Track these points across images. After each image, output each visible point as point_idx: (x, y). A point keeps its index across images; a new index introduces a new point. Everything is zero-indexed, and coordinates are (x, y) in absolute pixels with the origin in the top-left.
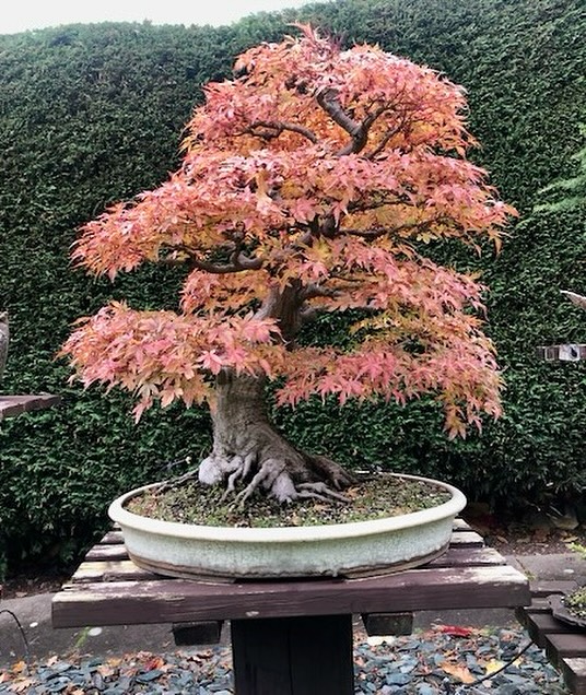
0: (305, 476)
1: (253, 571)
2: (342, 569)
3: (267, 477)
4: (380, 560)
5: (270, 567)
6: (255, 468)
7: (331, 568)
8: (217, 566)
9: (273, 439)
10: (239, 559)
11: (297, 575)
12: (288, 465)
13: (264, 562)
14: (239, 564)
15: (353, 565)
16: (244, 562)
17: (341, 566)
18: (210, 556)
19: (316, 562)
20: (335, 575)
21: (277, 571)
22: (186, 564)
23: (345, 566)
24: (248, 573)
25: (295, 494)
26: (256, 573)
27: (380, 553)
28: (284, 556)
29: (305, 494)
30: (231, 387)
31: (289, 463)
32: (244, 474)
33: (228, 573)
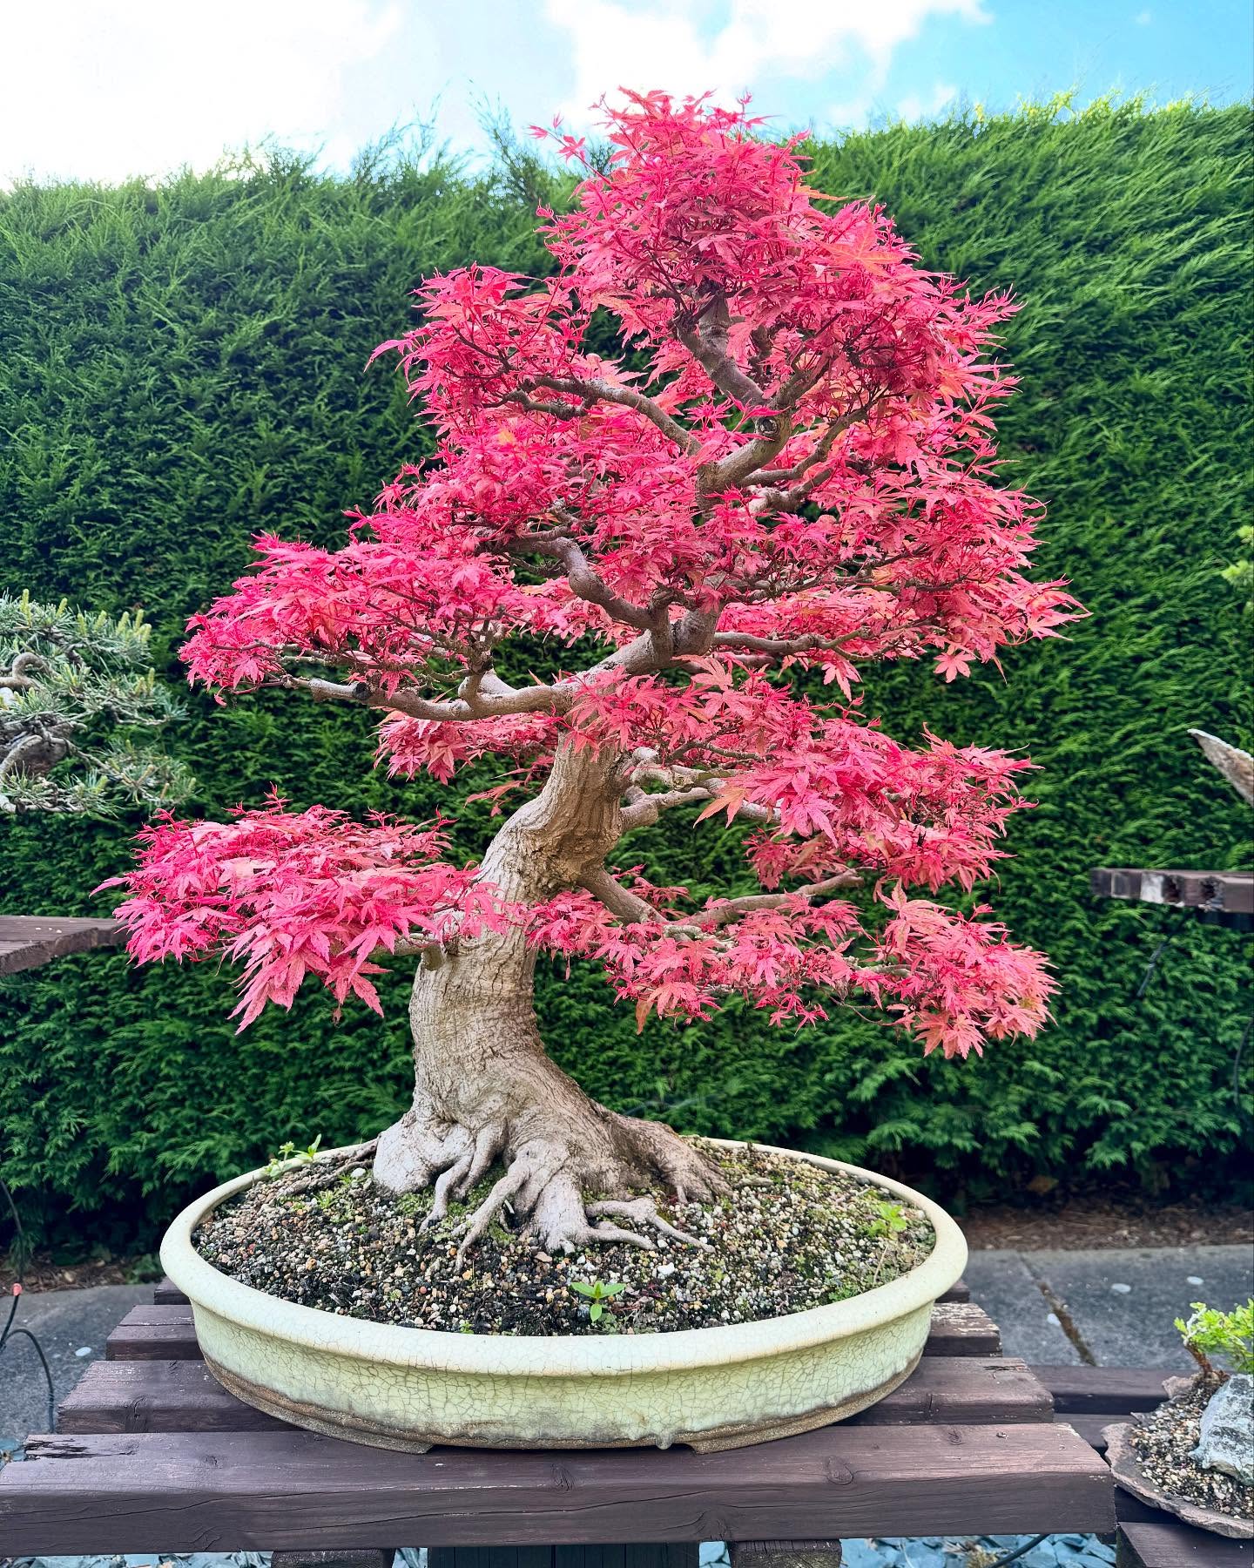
0: (612, 1179)
1: (474, 1432)
2: (682, 1431)
3: (523, 1186)
4: (771, 1410)
5: (514, 1424)
6: (499, 1161)
7: (657, 1429)
8: (388, 1414)
9: (544, 1092)
10: (438, 1404)
11: (575, 1445)
12: (572, 1155)
13: (499, 1413)
14: (439, 1414)
15: (708, 1422)
16: (450, 1409)
17: (679, 1424)
18: (373, 1391)
19: (621, 1417)
20: (664, 1446)
21: (528, 1434)
22: (316, 1399)
23: (688, 1426)
24: (461, 1436)
25: (585, 1232)
26: (480, 1436)
27: (771, 1394)
28: (545, 1401)
29: (608, 1231)
30: (454, 969)
31: (575, 1150)
32: (474, 1173)
33: (413, 1430)
